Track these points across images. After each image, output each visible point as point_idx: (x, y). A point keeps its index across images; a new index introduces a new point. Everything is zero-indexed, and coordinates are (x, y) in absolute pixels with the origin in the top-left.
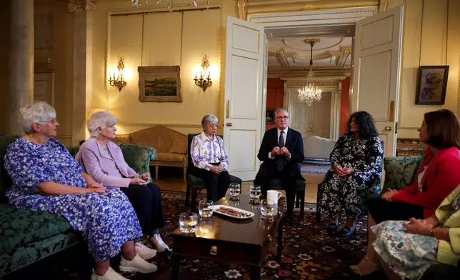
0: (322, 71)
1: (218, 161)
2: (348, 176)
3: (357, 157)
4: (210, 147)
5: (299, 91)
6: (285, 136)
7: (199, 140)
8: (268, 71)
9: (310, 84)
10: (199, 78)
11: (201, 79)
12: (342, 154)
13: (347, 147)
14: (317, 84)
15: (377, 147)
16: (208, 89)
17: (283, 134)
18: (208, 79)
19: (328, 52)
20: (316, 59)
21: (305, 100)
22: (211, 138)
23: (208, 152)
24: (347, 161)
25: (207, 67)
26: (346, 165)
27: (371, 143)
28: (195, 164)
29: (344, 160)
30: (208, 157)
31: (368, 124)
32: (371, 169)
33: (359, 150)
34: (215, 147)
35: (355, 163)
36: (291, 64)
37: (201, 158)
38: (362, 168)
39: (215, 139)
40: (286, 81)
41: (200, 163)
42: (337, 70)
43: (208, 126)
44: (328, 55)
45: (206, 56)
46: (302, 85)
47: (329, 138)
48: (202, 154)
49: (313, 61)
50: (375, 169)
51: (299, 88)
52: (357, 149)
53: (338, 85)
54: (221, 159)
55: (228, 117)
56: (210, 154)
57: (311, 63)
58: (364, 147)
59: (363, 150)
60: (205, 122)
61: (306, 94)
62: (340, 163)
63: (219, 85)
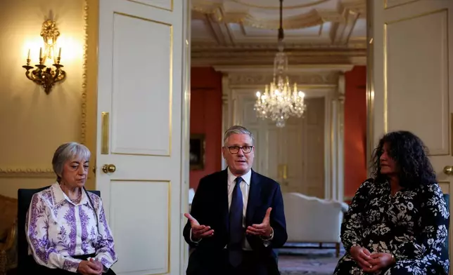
0: (303, 54)
1: (91, 250)
2: (384, 269)
3: (397, 229)
4: (73, 219)
5: (258, 94)
6: (245, 188)
7: (47, 203)
8: (193, 52)
9: (281, 80)
10: (35, 62)
11: (41, 66)
12: (366, 225)
13: (376, 208)
14: (295, 80)
15: (436, 207)
16: (55, 89)
17: (242, 185)
18: (58, 66)
19: (314, 13)
20: (293, 27)
21: (269, 114)
22: (75, 196)
23: (68, 230)
24: (377, 239)
25: (55, 39)
26: (375, 246)
27: (424, 198)
28: (38, 259)
29: (372, 236)
30: (68, 241)
31: (417, 158)
32: (427, 253)
33: (402, 214)
34: (84, 218)
35: (396, 242)
36: (238, 38)
37: (50, 245)
38: (409, 252)
39: (85, 200)
40: (226, 74)
41: (52, 255)
42: (333, 51)
43: (67, 166)
44: (315, 19)
45: (51, 13)
46: (264, 82)
47: (322, 197)
48: (54, 237)
49: (285, 31)
50: (435, 252)
51: (257, 89)
52: (396, 211)
53: (337, 83)
54: (98, 246)
55: (105, 151)
56: (73, 235)
57: (281, 35)
58: (411, 206)
59: (409, 212)
60: (60, 159)
61: (273, 103)
62: (364, 243)
63: (82, 81)
